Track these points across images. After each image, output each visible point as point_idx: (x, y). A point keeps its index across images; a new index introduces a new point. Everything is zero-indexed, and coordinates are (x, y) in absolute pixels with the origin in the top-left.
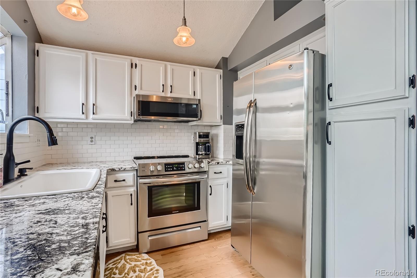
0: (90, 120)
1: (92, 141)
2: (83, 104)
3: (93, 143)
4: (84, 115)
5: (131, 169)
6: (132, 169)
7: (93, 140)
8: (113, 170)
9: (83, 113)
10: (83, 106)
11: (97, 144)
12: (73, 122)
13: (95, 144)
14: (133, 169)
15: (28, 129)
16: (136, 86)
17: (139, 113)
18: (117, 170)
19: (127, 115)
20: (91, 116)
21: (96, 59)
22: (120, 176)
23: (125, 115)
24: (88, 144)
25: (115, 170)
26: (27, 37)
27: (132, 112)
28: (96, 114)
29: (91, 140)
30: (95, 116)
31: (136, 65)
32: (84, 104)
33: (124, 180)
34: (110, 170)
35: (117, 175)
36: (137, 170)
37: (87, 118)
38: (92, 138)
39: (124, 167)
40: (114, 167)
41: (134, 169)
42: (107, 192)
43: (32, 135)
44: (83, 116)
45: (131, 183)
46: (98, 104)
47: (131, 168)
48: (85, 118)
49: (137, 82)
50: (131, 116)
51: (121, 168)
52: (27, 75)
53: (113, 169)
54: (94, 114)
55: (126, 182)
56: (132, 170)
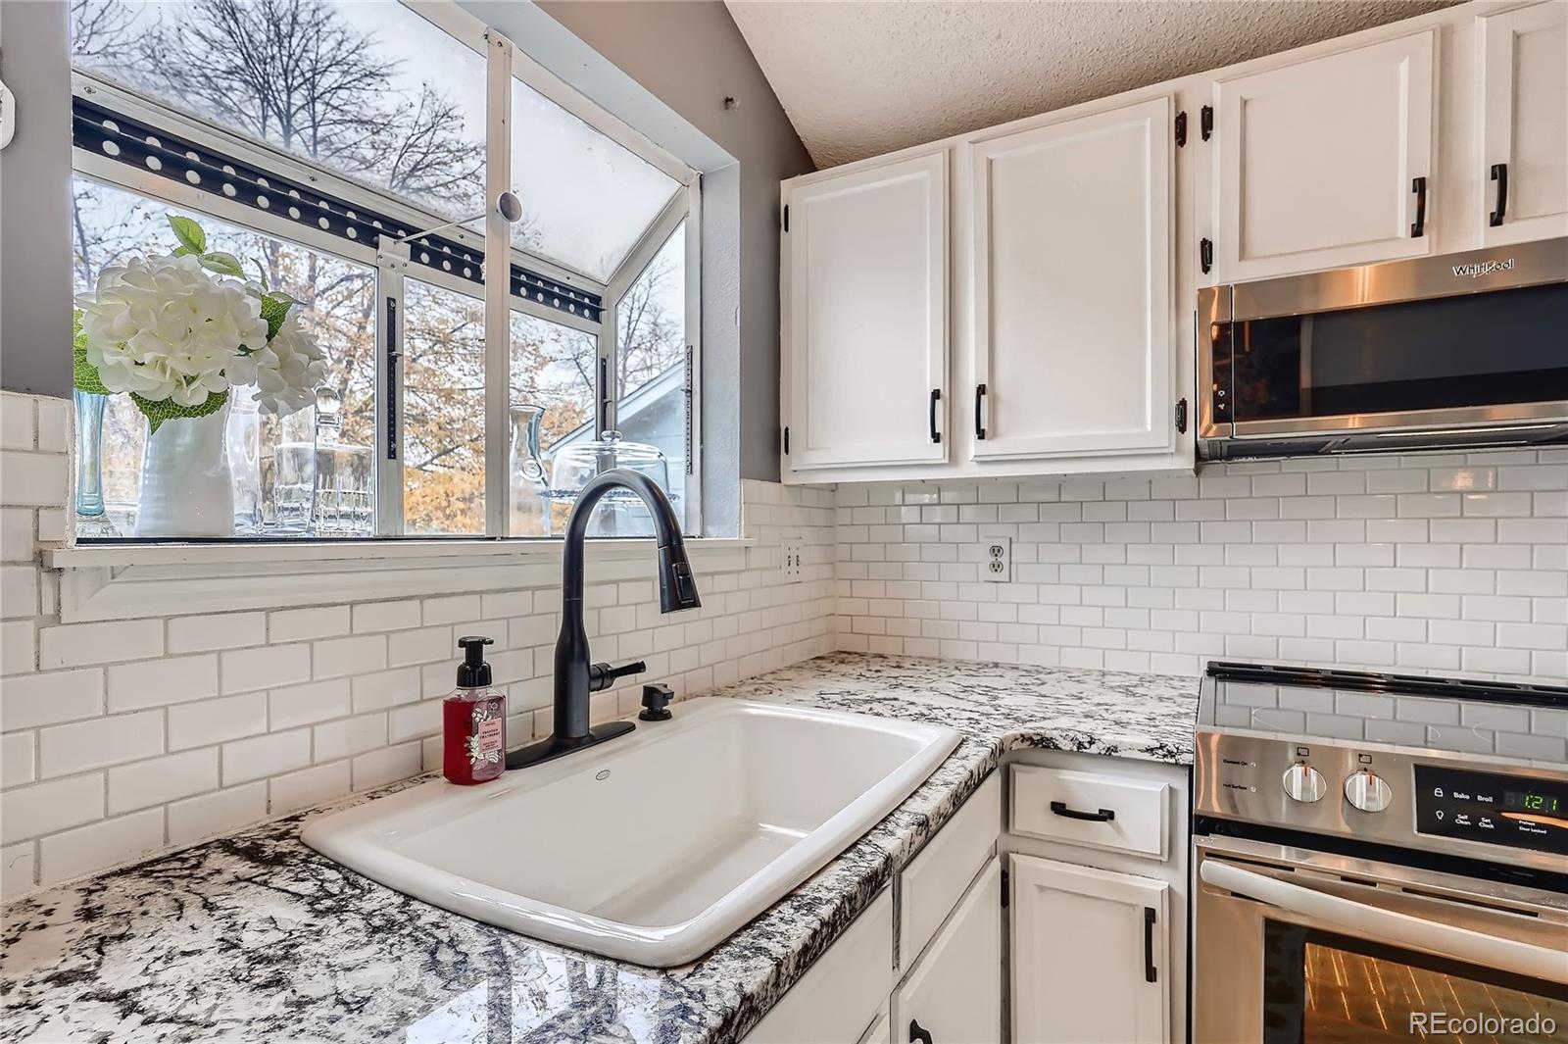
0: (968, 470)
1: (996, 567)
2: (936, 395)
3: (1003, 575)
4: (940, 446)
5: (1147, 756)
6: (1154, 758)
7: (1004, 559)
8: (1044, 743)
9: (936, 437)
10: (937, 401)
11: (1017, 582)
12: (923, 481)
13: (1010, 581)
14: (1163, 757)
15: (740, 517)
16: (1206, 247)
17: (1222, 406)
18: (1066, 745)
19: (1152, 425)
20: (972, 447)
21: (991, 162)
22: (1087, 785)
23: (1143, 423)
24: (981, 579)
25: (1056, 747)
26: (738, 162)
27: (1183, 403)
28: (994, 436)
29: (994, 559)
30: (989, 447)
31: (1207, 115)
32: (942, 390)
33: (1107, 816)
34: (1026, 744)
35: (1067, 776)
36: (1191, 767)
37: (953, 458)
38: (996, 551)
39: (1109, 738)
40: (1048, 728)
41: (1173, 761)
42: (1011, 854)
43: (752, 542)
44: (938, 452)
45: (1153, 845)
46: (1003, 387)
47: (1151, 750)
48: (946, 461)
49: (1212, 217)
50: (1175, 429)
51: (1091, 743)
52: (739, 310)
53: (1043, 739)
54: (981, 434)
55: (1118, 830)
56: (1159, 763)
